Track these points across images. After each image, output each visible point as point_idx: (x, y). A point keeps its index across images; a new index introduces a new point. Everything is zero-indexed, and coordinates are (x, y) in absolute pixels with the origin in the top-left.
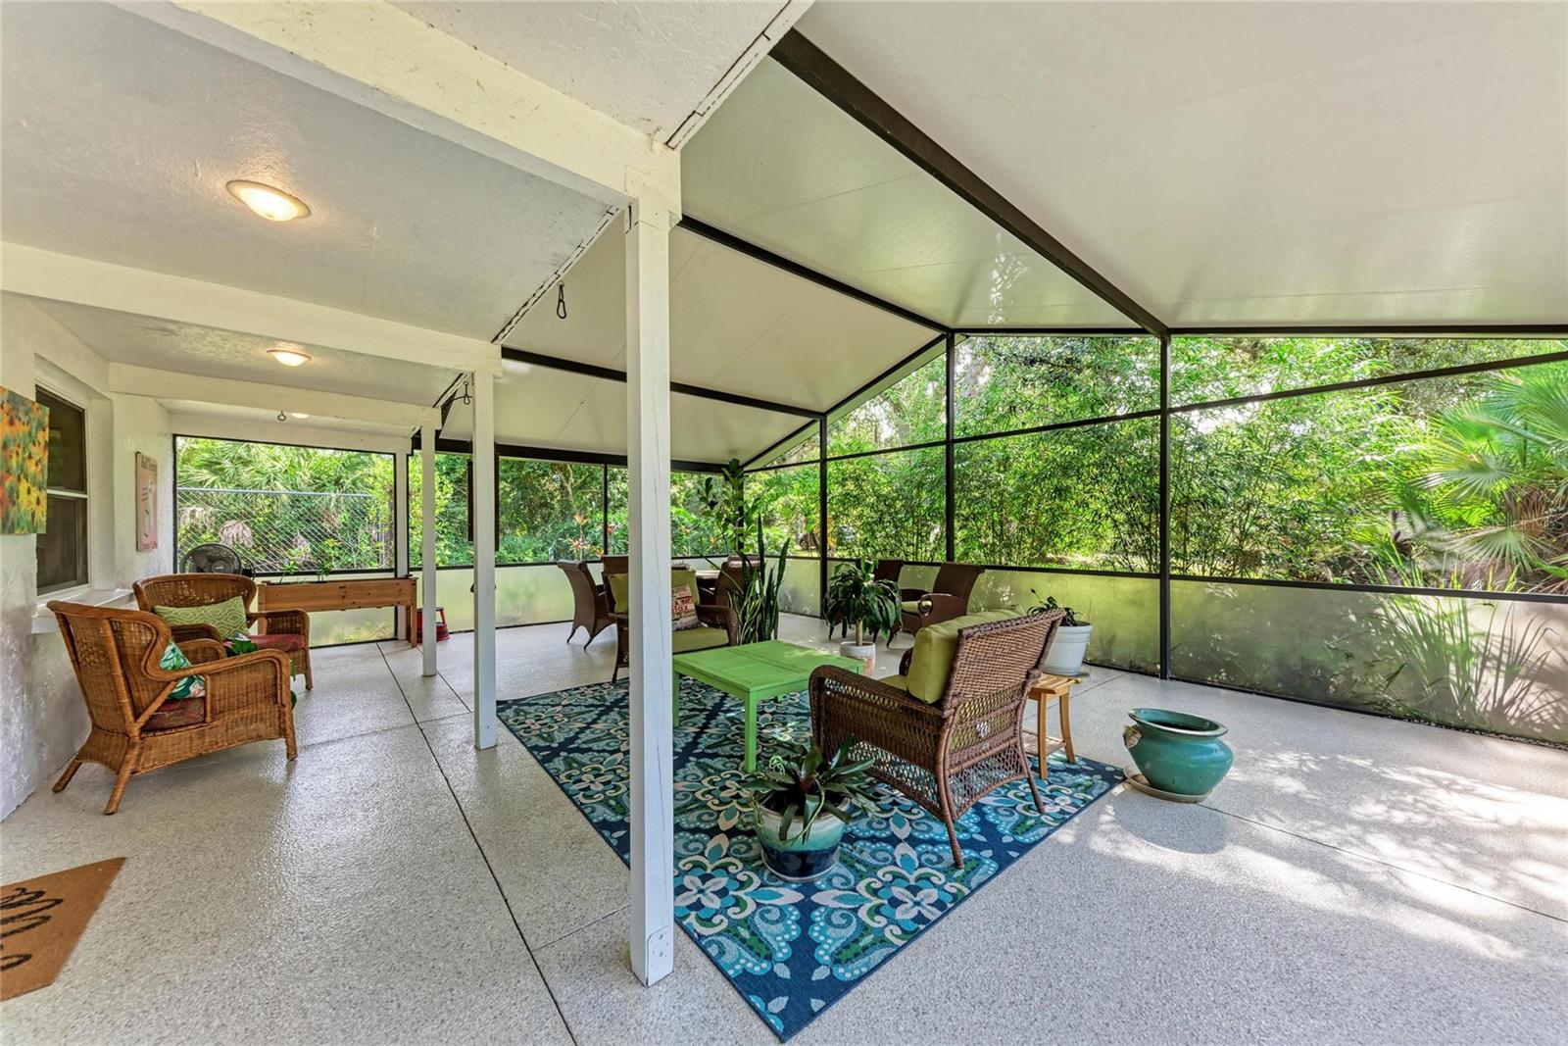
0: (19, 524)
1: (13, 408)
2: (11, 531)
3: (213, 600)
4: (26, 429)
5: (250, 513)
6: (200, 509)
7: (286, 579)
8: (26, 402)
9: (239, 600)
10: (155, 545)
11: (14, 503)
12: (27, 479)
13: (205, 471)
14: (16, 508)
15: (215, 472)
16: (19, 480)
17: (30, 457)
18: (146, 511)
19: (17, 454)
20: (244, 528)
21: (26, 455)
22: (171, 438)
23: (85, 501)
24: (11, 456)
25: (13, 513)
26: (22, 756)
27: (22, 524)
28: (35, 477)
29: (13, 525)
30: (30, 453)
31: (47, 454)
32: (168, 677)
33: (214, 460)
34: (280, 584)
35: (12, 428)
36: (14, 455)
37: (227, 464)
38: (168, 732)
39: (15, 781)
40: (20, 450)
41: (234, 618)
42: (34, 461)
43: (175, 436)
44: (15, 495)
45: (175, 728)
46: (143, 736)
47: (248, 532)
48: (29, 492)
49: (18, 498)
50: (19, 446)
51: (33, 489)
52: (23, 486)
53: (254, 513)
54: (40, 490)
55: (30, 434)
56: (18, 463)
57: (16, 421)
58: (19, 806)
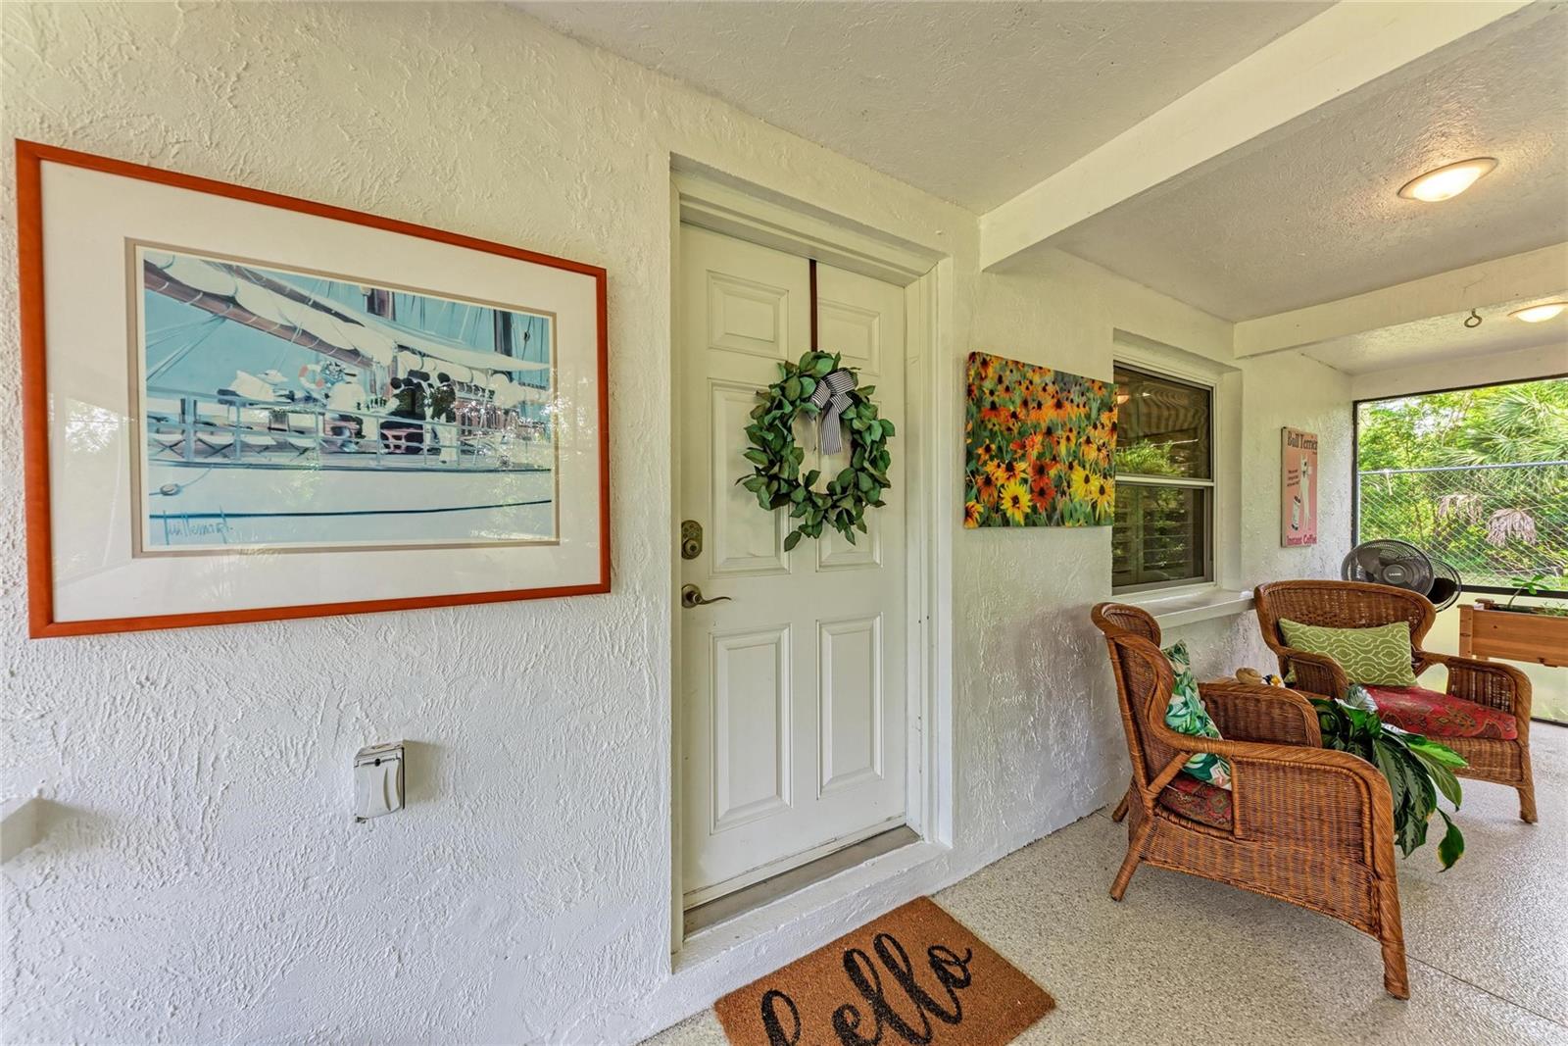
0: (1071, 516)
1: (1062, 390)
2: (1061, 522)
3: (1363, 622)
4: (1082, 411)
5: (1534, 498)
6: (1461, 497)
7: (1520, 601)
8: (1080, 381)
9: (1404, 628)
10: (1312, 540)
11: (1064, 493)
12: (1084, 467)
13: (1470, 451)
14: (1066, 499)
15: (1485, 451)
16: (1071, 467)
17: (1088, 441)
18: (1296, 498)
19: (1068, 439)
20: (1523, 518)
21: (1082, 439)
22: (1351, 406)
23: (1212, 488)
24: (1058, 443)
25: (1062, 503)
26: (1088, 765)
27: (1075, 516)
28: (1096, 464)
29: (1062, 517)
30: (1088, 438)
31: (1115, 437)
32: (1177, 742)
33: (1483, 436)
34: (1508, 608)
35: (1061, 412)
36: (1063, 442)
37: (1501, 439)
38: (1183, 823)
39: (1076, 791)
40: (1073, 436)
41: (1390, 655)
42: (1095, 447)
43: (1356, 403)
44: (1065, 484)
45: (1193, 821)
46: (1157, 810)
47: (1529, 524)
48: (1087, 480)
49: (1069, 487)
50: (1071, 430)
51: (1093, 478)
52: (1078, 475)
53: (1539, 497)
54: (1105, 477)
55: (1088, 417)
56: (1068, 450)
57: (1067, 404)
58: (1081, 818)
